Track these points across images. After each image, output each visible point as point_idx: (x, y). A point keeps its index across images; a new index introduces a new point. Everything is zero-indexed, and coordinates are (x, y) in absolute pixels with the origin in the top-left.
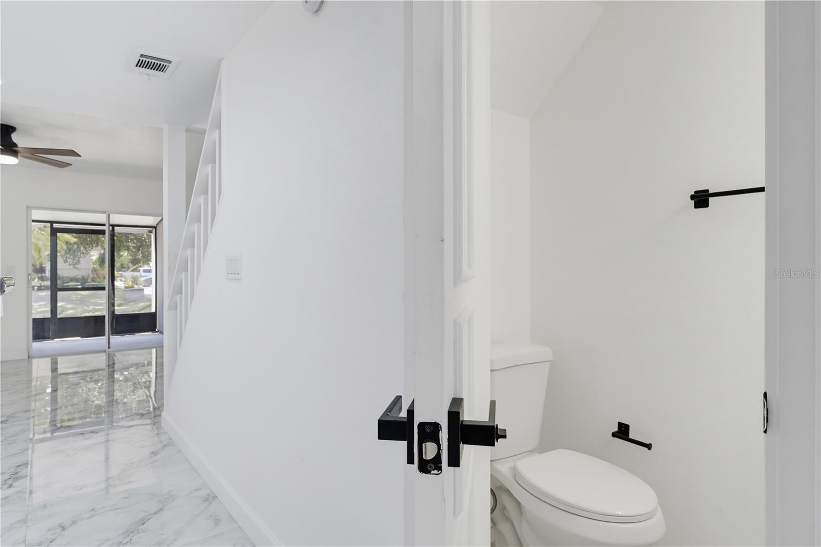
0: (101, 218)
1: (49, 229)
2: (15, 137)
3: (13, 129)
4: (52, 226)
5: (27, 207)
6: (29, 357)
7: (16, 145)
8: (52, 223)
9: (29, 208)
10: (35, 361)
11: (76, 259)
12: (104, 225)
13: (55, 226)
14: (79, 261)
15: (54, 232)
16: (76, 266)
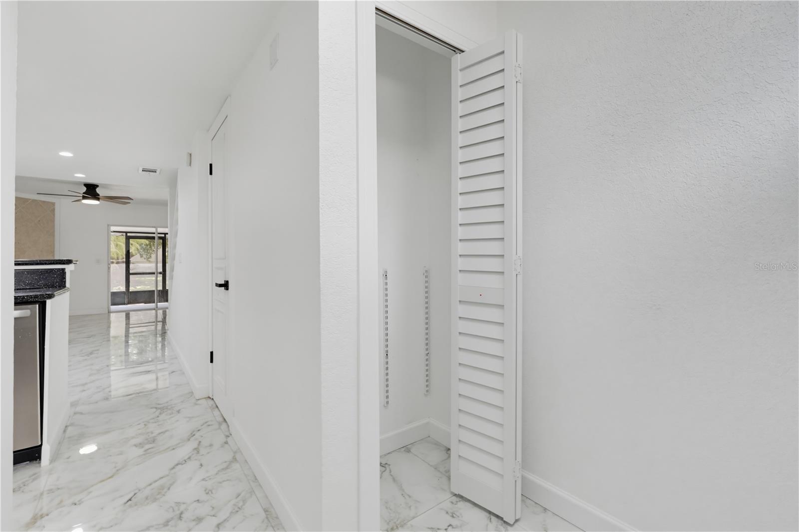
0: (153, 230)
1: (125, 236)
2: (98, 190)
3: (97, 186)
4: (126, 235)
5: (108, 225)
6: (109, 312)
7: (98, 195)
8: (126, 233)
9: (109, 226)
10: (112, 314)
11: (149, 255)
12: (154, 233)
13: (129, 234)
14: (151, 256)
15: (128, 238)
16: (149, 260)
